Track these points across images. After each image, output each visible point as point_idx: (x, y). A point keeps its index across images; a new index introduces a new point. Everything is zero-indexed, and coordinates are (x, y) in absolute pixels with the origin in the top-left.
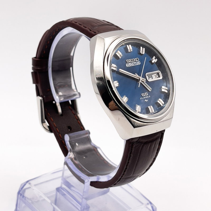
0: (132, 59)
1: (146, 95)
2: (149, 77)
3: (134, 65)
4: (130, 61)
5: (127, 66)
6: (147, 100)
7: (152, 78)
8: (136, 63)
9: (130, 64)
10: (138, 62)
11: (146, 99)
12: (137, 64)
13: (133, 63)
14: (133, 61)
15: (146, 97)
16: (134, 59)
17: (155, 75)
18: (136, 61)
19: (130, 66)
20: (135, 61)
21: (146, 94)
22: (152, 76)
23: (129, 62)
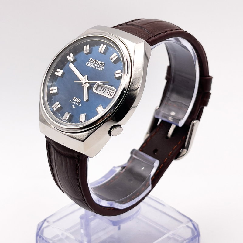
0: (97, 61)
1: (77, 101)
2: (101, 89)
3: (94, 67)
4: (94, 61)
5: (87, 64)
6: (75, 107)
7: (104, 92)
8: (98, 67)
9: (91, 63)
10: (102, 67)
11: (75, 105)
12: (98, 69)
13: (95, 65)
14: (96, 63)
15: (76, 103)
16: (99, 61)
17: (110, 92)
18: (100, 64)
19: (89, 66)
20: (98, 64)
21: (79, 100)
22: (105, 90)
23: (92, 61)
